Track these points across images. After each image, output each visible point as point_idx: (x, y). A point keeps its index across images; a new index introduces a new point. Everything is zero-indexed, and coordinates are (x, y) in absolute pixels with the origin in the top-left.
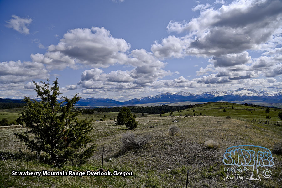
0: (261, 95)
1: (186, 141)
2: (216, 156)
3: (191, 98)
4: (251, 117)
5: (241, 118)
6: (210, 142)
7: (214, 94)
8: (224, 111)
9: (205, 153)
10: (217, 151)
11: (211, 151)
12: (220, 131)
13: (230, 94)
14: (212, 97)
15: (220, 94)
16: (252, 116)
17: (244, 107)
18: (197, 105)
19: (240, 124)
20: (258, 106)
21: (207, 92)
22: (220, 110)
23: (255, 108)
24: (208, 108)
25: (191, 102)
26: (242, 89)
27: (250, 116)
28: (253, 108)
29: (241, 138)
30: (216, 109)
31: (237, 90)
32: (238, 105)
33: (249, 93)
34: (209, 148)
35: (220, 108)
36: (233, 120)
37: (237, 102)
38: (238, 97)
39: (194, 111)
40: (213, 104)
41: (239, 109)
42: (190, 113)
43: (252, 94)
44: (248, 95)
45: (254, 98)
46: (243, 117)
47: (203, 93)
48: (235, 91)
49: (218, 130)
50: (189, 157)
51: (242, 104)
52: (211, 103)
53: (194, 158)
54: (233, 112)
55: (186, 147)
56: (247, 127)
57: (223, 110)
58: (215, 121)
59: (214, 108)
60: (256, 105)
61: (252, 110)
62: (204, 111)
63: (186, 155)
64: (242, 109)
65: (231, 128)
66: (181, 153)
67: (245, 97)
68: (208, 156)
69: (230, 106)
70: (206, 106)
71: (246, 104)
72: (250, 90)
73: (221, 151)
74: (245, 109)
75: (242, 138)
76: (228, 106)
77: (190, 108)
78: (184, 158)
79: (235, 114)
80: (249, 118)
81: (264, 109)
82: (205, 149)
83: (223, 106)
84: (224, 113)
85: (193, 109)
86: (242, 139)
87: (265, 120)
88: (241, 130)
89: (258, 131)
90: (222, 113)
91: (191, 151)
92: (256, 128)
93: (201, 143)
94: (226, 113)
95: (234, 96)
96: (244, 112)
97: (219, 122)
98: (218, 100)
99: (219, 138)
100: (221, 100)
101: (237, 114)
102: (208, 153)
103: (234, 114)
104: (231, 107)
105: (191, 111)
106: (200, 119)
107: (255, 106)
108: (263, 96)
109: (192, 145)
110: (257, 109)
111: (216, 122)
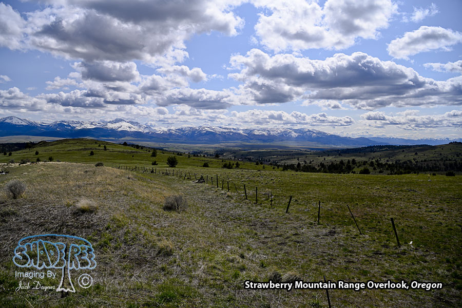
0: (147, 131)
1: (42, 205)
2: (95, 221)
3: (30, 129)
4: (132, 163)
5: (118, 165)
6: (83, 203)
7: (75, 125)
8: (92, 154)
9: (77, 219)
10: (95, 214)
11: (86, 215)
12: (93, 186)
13: (101, 127)
14: (70, 130)
15: (86, 125)
16: (133, 161)
17: (122, 149)
18: (44, 144)
19: (119, 174)
20: (142, 147)
21: (63, 121)
22: (85, 152)
23: (138, 150)
24: (63, 149)
25: (30, 137)
26: (121, 120)
27: (131, 161)
28: (134, 150)
29: (123, 194)
30: (79, 150)
31: (113, 121)
32: (113, 144)
33: (129, 127)
34: (83, 211)
35: (85, 149)
36: (108, 169)
37: (111, 140)
38: (113, 132)
39: (37, 153)
40: (71, 142)
41: (115, 152)
42: (30, 157)
43: (135, 129)
44: (128, 129)
45: (137, 134)
46: (120, 163)
47: (56, 122)
48: (110, 122)
49: (90, 184)
50: (52, 229)
51: (120, 144)
52: (70, 140)
53: (60, 229)
54: (106, 156)
55: (44, 214)
56: (129, 178)
57: (89, 152)
58: (81, 170)
59: (74, 149)
60: (140, 145)
61: (133, 152)
62: (57, 153)
63: (47, 226)
64: (119, 151)
65: (108, 181)
66: (37, 225)
67: (124, 133)
68: (83, 224)
69: (101, 145)
70: (59, 146)
71: (125, 144)
72: (132, 123)
73: (100, 214)
74: (123, 152)
75: (126, 193)
76: (98, 145)
77: (30, 147)
78: (43, 231)
79: (109, 159)
80: (128, 165)
81: (149, 151)
82: (77, 213)
83: (90, 146)
84: (91, 157)
85: (35, 149)
86: (125, 195)
87: (151, 167)
88: (122, 183)
89: (145, 184)
90: (89, 157)
91: (54, 218)
92: (140, 179)
93: (68, 205)
94: (94, 157)
95: (107, 130)
96: (122, 156)
97: (86, 172)
98: (81, 136)
99: (94, 196)
100: (86, 136)
101: (111, 159)
102: (83, 218)
103: (107, 159)
104: (102, 147)
105: (31, 153)
106: (51, 167)
107: (138, 147)
108: (149, 132)
109: (55, 209)
110: (141, 151)
111: (83, 173)
